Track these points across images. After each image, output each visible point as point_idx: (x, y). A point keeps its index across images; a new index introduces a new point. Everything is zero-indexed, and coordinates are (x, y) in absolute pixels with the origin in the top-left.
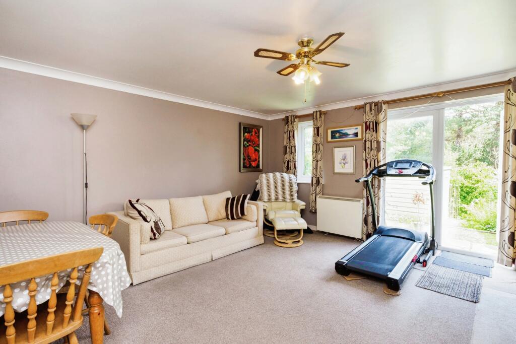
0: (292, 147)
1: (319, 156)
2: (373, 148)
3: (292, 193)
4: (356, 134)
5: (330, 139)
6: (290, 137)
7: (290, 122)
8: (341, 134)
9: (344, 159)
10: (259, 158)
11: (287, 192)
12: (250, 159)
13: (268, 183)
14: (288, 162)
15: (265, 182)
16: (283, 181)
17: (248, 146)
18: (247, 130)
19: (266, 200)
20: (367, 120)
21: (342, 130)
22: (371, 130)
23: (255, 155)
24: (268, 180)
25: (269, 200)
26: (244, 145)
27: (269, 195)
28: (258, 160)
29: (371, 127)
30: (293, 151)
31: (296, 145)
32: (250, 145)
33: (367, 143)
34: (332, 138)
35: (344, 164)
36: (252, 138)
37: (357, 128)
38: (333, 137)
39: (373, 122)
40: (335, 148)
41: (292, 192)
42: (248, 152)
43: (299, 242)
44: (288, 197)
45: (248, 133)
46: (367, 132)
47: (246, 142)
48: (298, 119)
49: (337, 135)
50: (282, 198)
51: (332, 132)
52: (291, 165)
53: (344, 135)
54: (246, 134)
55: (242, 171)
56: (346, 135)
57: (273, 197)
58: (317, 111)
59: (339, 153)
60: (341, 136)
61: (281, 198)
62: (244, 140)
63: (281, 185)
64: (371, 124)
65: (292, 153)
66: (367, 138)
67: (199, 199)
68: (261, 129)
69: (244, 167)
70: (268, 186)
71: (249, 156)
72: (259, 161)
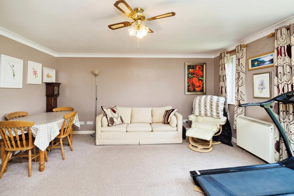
0: (224, 76)
1: (240, 83)
2: (285, 73)
3: (218, 112)
4: (272, 61)
5: (250, 67)
6: (222, 68)
7: (222, 58)
8: (259, 62)
9: (262, 85)
10: (203, 85)
11: (214, 110)
12: (194, 86)
13: (200, 103)
14: (222, 87)
15: (197, 101)
16: (211, 102)
17: (192, 77)
18: (191, 67)
19: (197, 115)
20: (278, 46)
21: (260, 58)
22: (283, 55)
23: (199, 83)
24: (200, 101)
25: (200, 115)
26: (188, 77)
27: (200, 111)
28: (201, 87)
29: (283, 51)
30: (225, 79)
31: (227, 75)
32: (194, 77)
33: (279, 68)
34: (252, 67)
35: (262, 89)
36: (196, 72)
37: (272, 55)
38: (253, 65)
39: (284, 47)
40: (254, 74)
41: (218, 110)
42: (193, 82)
43: (208, 149)
44: (214, 114)
45: (192, 69)
46: (278, 57)
47: (190, 75)
48: (229, 54)
49: (256, 63)
50: (210, 115)
51: (252, 61)
52: (224, 90)
53: (262, 63)
54: (190, 70)
55: (186, 94)
56: (263, 62)
57: (203, 113)
58: (238, 46)
59: (257, 79)
60: (259, 63)
61: (209, 113)
62: (188, 74)
63: (210, 105)
64: (283, 49)
65: (224, 80)
66: (279, 63)
67: (150, 109)
68: (205, 65)
69: (189, 91)
70: (199, 105)
71: (193, 84)
72: (203, 87)
